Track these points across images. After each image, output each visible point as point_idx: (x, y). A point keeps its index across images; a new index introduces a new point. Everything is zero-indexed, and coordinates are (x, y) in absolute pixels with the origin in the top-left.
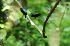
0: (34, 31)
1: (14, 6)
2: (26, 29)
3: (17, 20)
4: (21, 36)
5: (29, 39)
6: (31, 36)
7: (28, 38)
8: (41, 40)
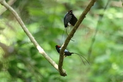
0: (42, 63)
1: (7, 20)
2: (29, 59)
3: (13, 44)
4: (20, 72)
5: (33, 78)
6: (37, 72)
7: (33, 75)
8: (55, 79)
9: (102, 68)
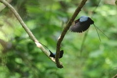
0: (39, 58)
1: (5, 17)
2: (26, 54)
3: (11, 40)
4: (18, 67)
5: (31, 72)
6: (34, 66)
7: (30, 70)
8: (51, 73)
9: (95, 63)
